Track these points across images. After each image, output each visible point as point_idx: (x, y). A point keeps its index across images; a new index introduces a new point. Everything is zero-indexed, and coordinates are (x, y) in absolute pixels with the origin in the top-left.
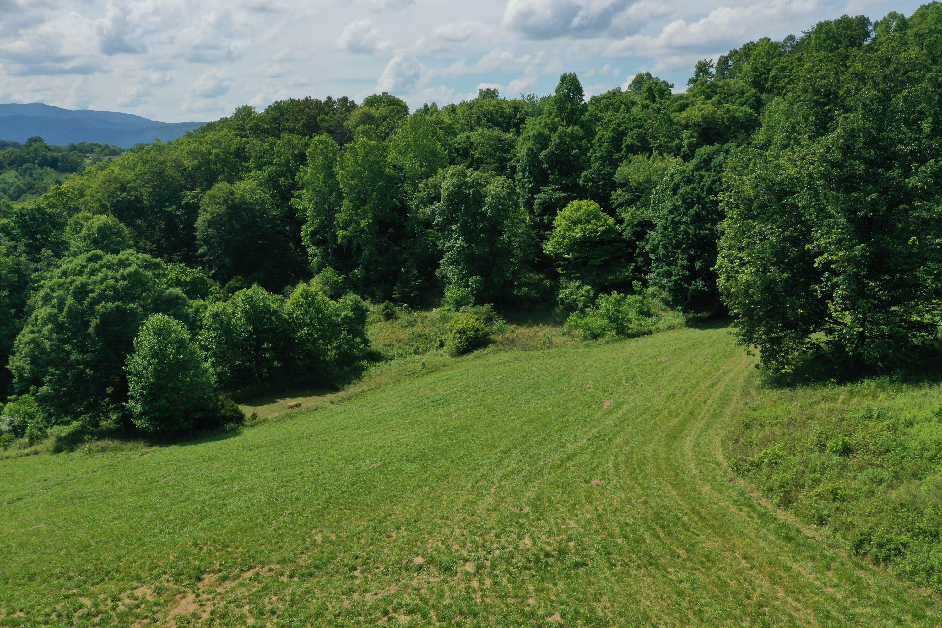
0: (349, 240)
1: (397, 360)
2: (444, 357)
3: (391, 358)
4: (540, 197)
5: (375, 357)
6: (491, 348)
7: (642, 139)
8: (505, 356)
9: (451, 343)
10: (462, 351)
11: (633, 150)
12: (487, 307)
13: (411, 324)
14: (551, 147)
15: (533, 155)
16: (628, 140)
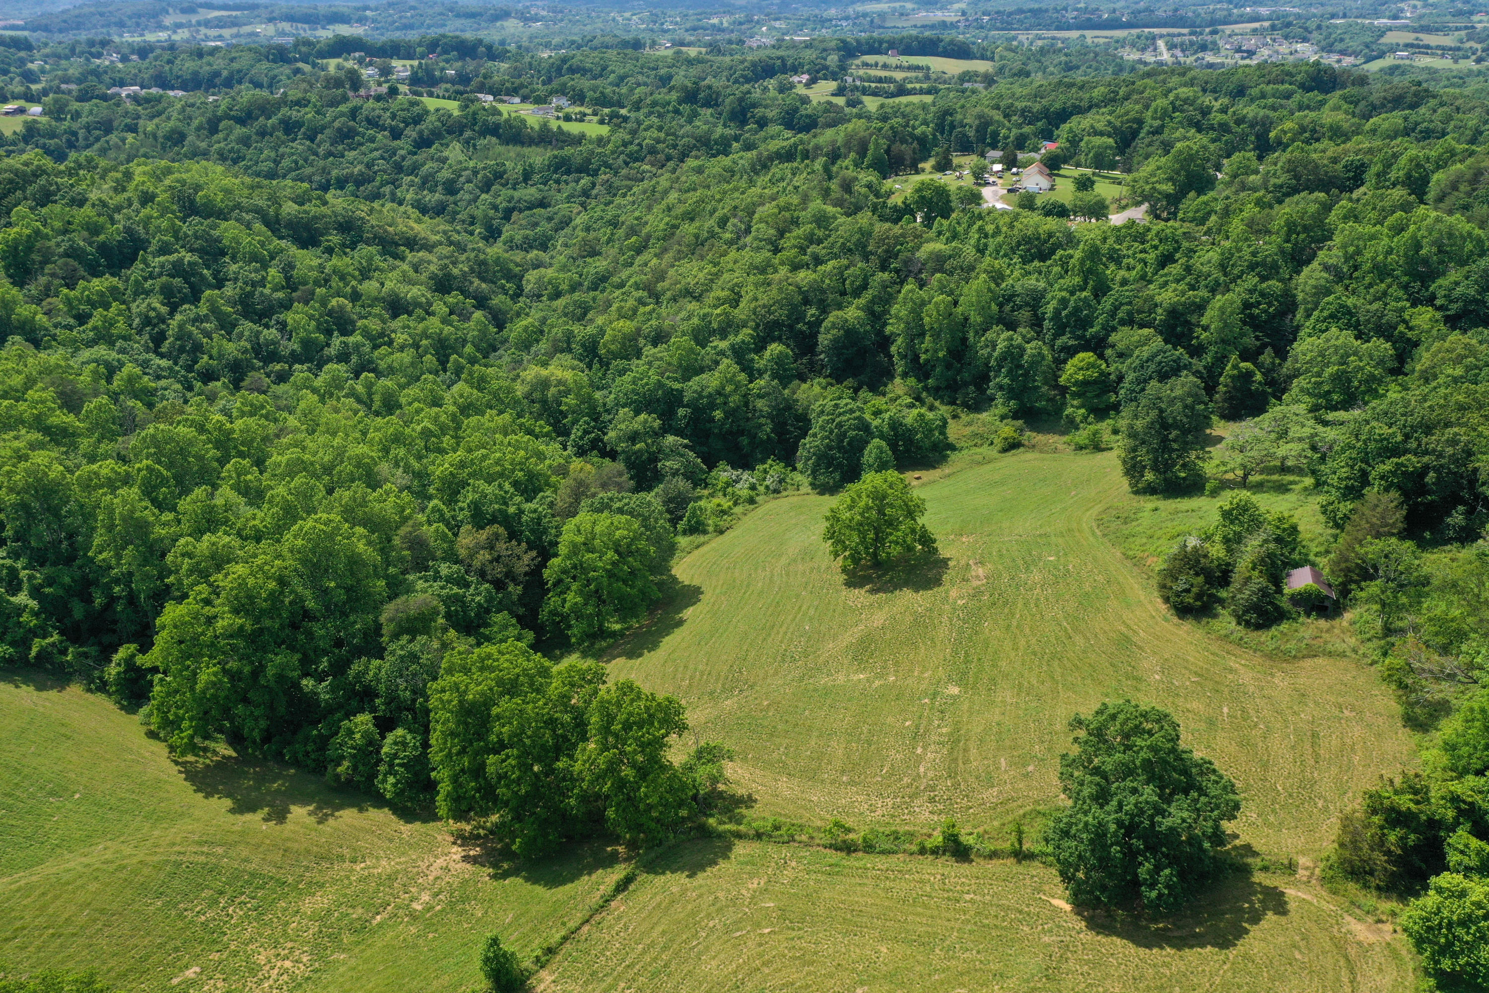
0: (927, 361)
1: (965, 452)
2: (993, 452)
3: (962, 449)
4: (1059, 342)
5: (953, 448)
6: (1022, 449)
7: (1130, 313)
8: (1030, 455)
9: (999, 443)
10: (1005, 450)
11: (1123, 323)
12: (1021, 422)
13: (969, 424)
14: (1070, 309)
15: (1057, 312)
16: (1120, 315)
